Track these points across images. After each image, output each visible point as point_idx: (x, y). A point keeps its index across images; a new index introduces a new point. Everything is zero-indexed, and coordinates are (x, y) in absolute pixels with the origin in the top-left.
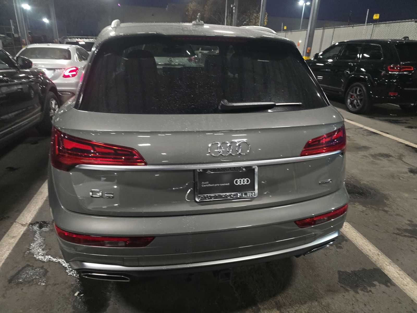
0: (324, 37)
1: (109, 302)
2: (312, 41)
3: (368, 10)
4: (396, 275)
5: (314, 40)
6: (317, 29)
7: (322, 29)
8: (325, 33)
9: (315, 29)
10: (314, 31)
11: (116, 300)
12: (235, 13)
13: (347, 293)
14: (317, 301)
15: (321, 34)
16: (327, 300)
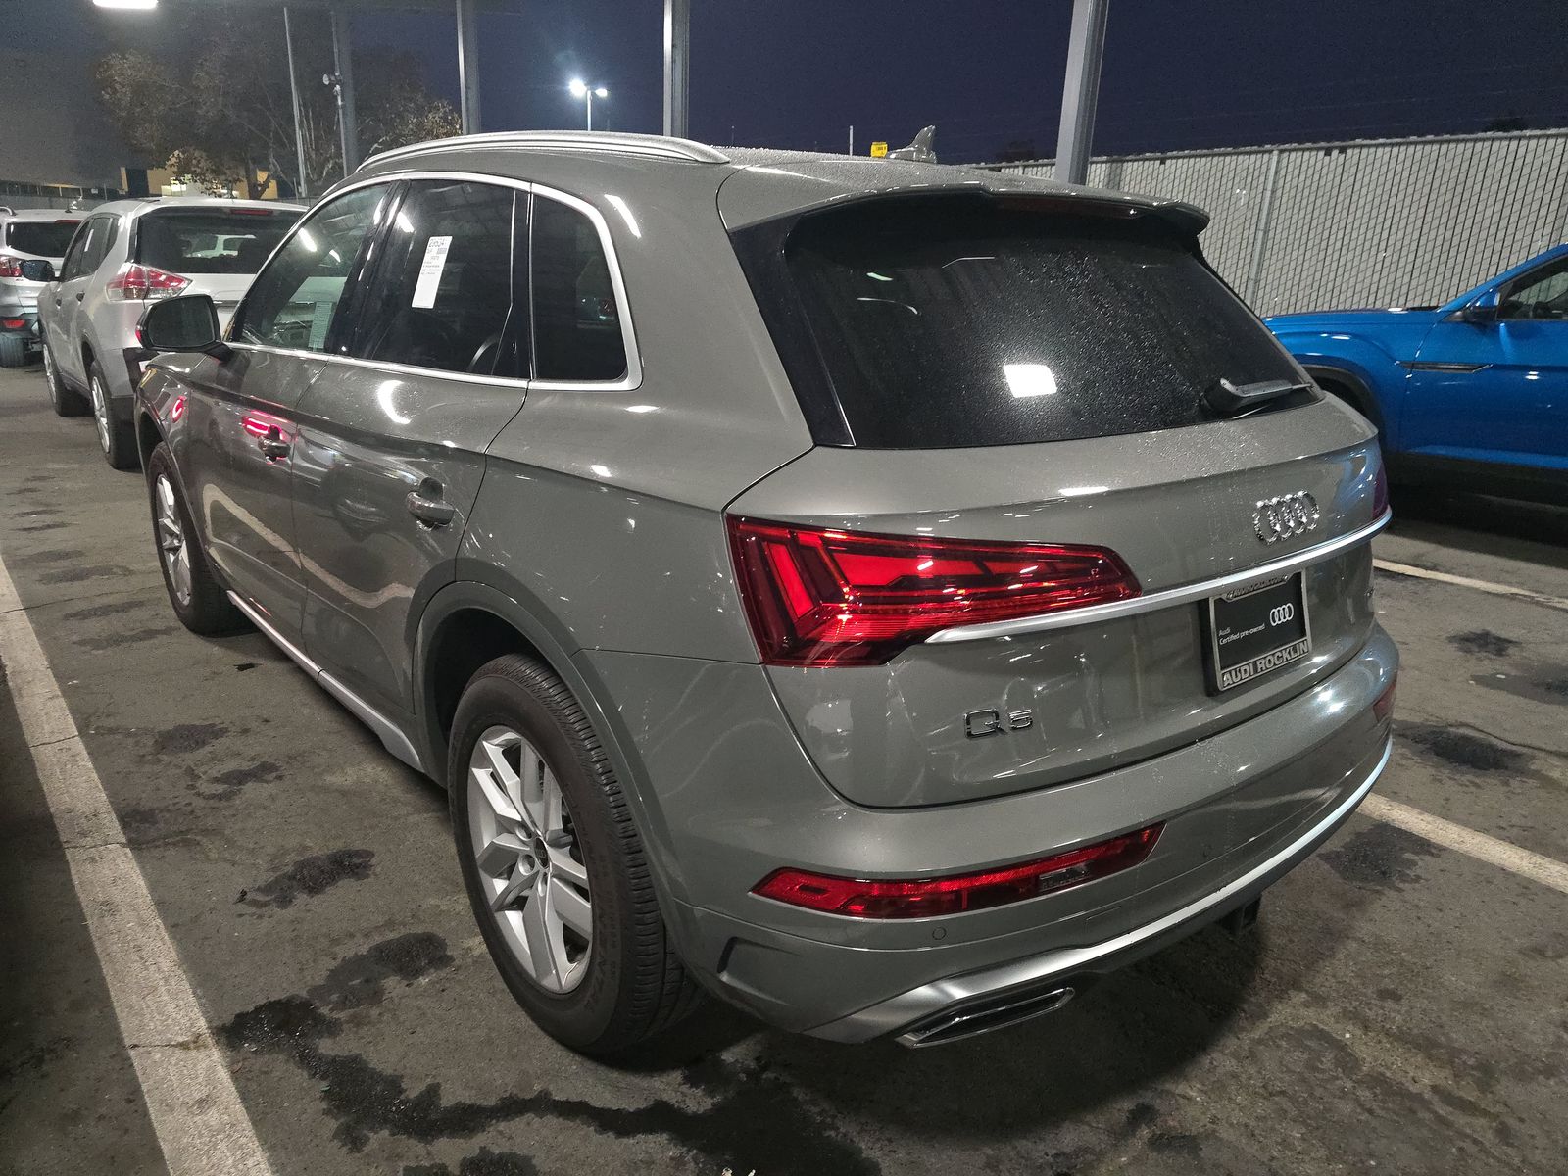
1: (864, 1156)
3: (851, 127)
4: (1423, 825)
11: (878, 1139)
12: (343, 106)
13: (1384, 898)
14: (1348, 938)
16: (1364, 928)
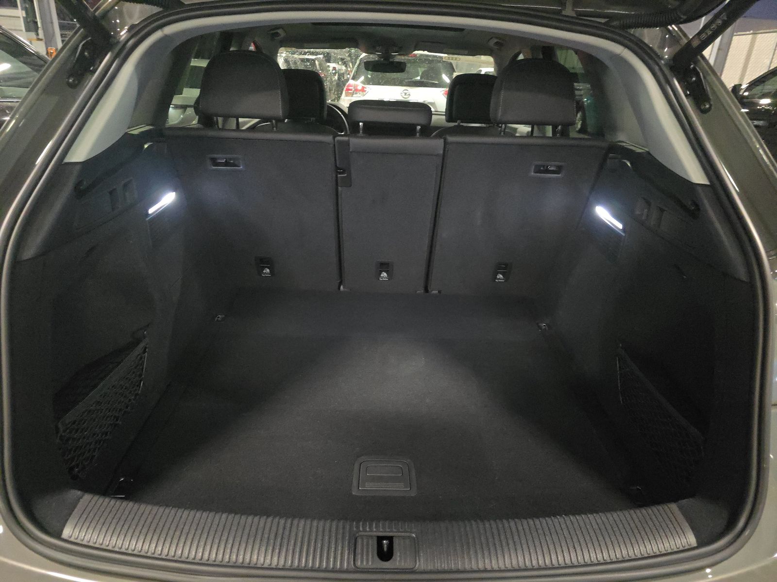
0: (754, 52)
2: (725, 59)
5: (729, 58)
6: (739, 33)
7: (750, 34)
8: (757, 44)
9: (735, 34)
10: (732, 37)
15: (748, 45)
